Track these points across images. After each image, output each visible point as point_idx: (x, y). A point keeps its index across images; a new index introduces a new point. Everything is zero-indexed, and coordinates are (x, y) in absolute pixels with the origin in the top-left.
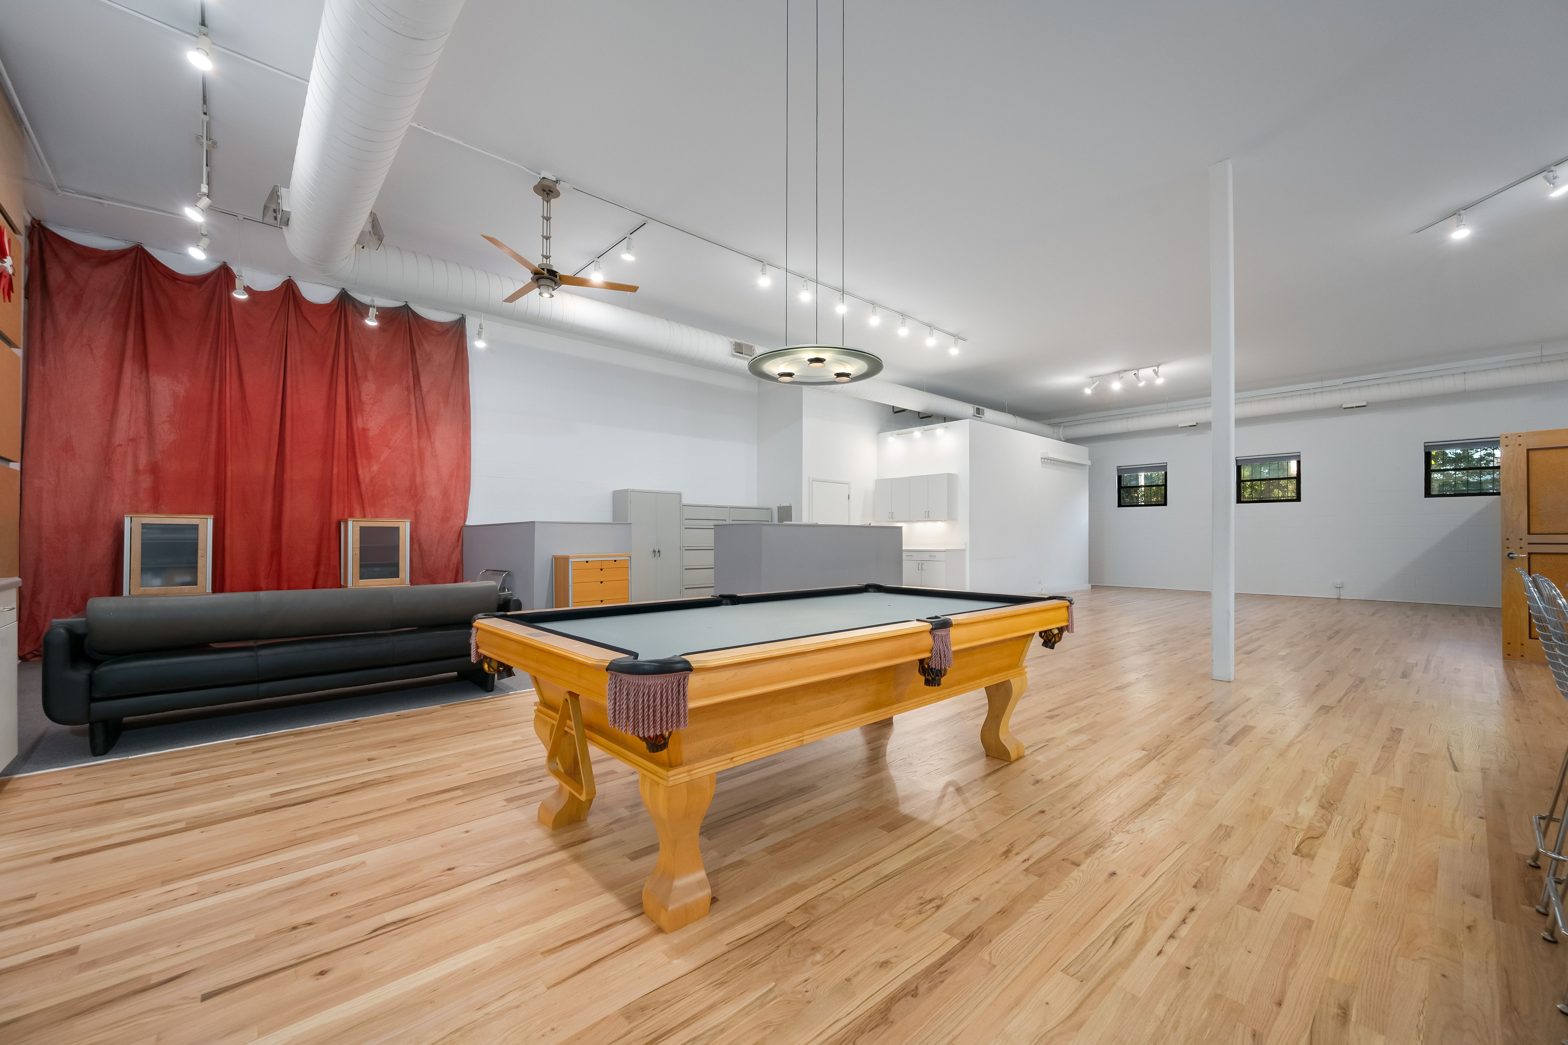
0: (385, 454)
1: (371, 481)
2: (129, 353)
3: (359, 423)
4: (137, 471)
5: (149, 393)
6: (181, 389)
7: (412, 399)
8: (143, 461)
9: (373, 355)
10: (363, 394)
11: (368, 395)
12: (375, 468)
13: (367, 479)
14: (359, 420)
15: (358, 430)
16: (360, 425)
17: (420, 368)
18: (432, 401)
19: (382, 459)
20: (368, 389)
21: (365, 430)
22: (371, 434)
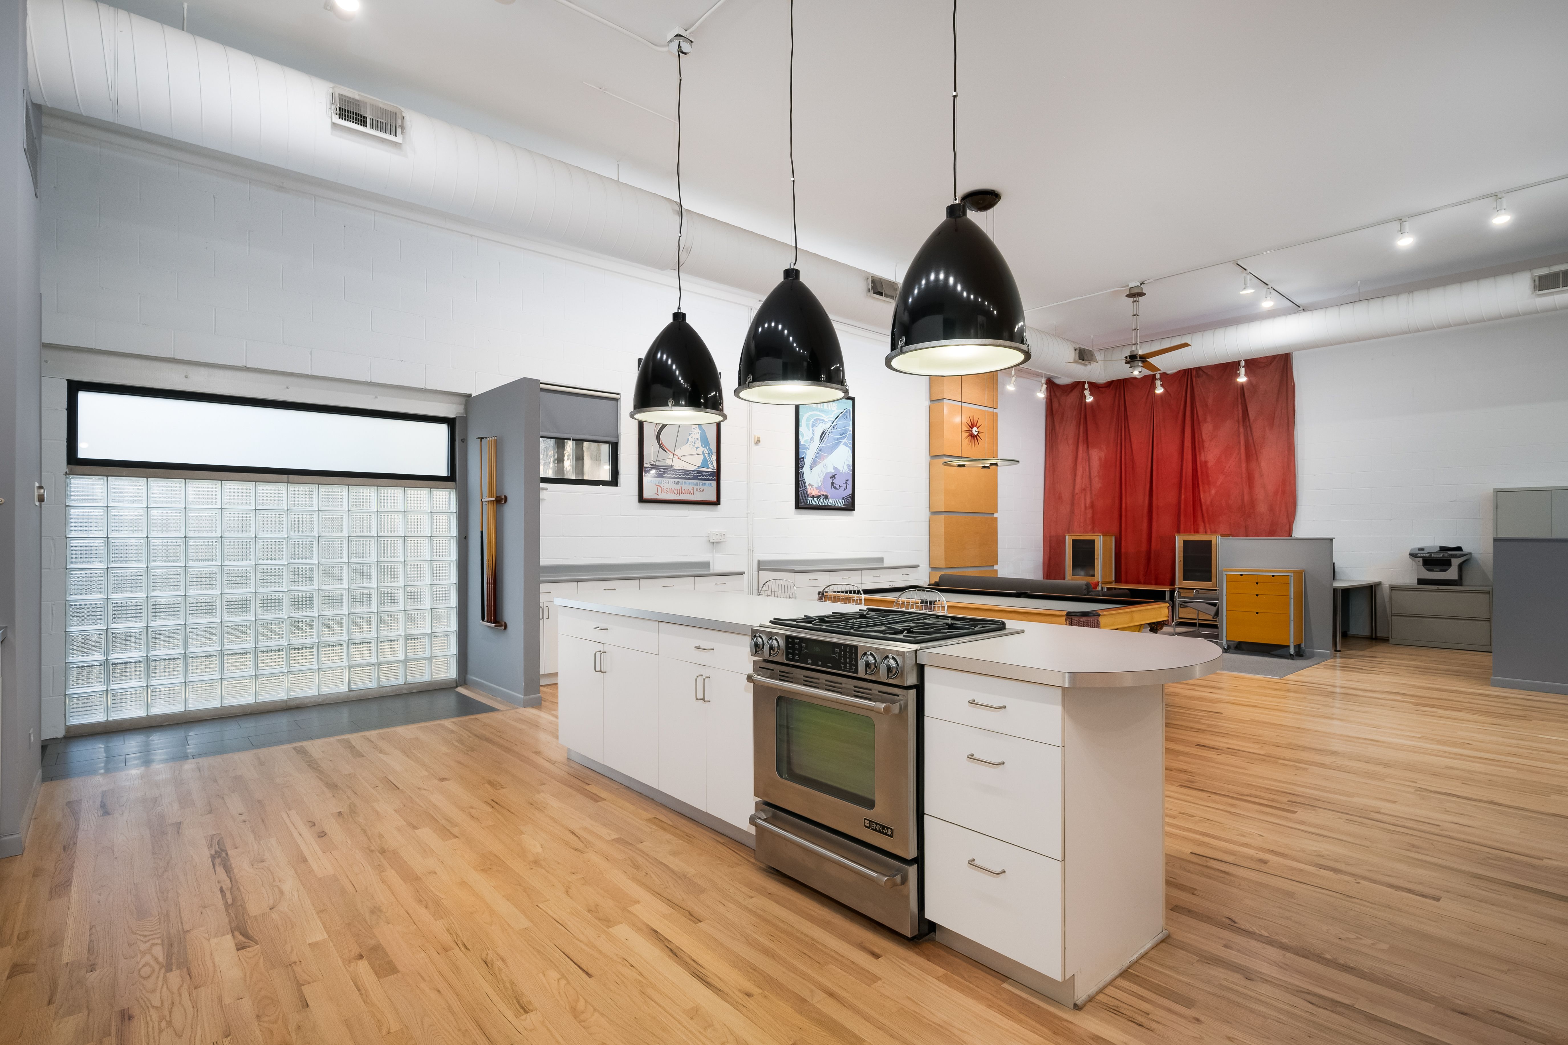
0: (1221, 479)
1: (1211, 502)
2: (1081, 439)
3: (1201, 458)
4: (1086, 507)
5: (1089, 459)
6: (1102, 455)
7: (1241, 430)
8: (1088, 501)
9: (1210, 401)
10: (1204, 435)
11: (1207, 434)
12: (1213, 492)
13: (1208, 502)
14: (1202, 455)
15: (1200, 463)
16: (1203, 459)
17: (1247, 401)
18: (1258, 426)
19: (1218, 483)
20: (1207, 429)
21: (1206, 462)
22: (1210, 465)
